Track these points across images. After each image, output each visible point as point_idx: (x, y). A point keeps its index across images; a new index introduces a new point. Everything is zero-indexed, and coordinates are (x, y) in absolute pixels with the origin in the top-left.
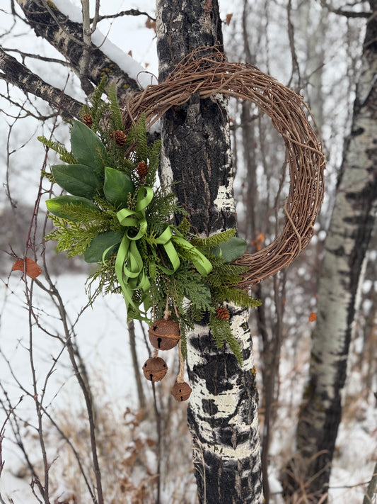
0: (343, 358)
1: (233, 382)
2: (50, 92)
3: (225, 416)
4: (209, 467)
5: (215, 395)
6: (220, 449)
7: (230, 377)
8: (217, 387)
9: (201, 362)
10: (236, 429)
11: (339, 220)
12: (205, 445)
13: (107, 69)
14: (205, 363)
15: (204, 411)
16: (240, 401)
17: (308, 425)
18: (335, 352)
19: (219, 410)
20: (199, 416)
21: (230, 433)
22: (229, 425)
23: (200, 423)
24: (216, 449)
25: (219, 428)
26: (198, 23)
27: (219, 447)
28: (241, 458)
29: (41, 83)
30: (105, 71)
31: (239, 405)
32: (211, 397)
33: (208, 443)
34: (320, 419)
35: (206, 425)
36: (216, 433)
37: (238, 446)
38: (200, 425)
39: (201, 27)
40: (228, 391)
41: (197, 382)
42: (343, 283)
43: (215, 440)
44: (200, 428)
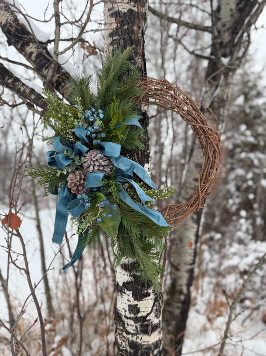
0: (192, 266)
1: (150, 291)
2: (28, 91)
3: (145, 314)
4: (132, 351)
5: (138, 301)
6: (140, 338)
7: (149, 288)
8: (139, 295)
9: (130, 280)
10: (152, 323)
11: (191, 180)
12: (130, 336)
13: (64, 77)
14: (133, 280)
15: (130, 313)
16: (154, 304)
17: (170, 312)
18: (188, 263)
19: (141, 311)
20: (125, 316)
21: (147, 326)
22: (147, 320)
23: (126, 321)
24: (137, 338)
25: (140, 323)
26: (135, 60)
27: (140, 336)
28: (153, 341)
29: (21, 84)
30: (62, 78)
31: (153, 306)
32: (136, 302)
33: (132, 334)
34: (178, 308)
35: (131, 322)
36: (138, 326)
37: (153, 333)
38: (126, 322)
39: (136, 63)
40: (148, 298)
41: (125, 293)
42: (192, 219)
43: (137, 331)
44: (126, 325)
